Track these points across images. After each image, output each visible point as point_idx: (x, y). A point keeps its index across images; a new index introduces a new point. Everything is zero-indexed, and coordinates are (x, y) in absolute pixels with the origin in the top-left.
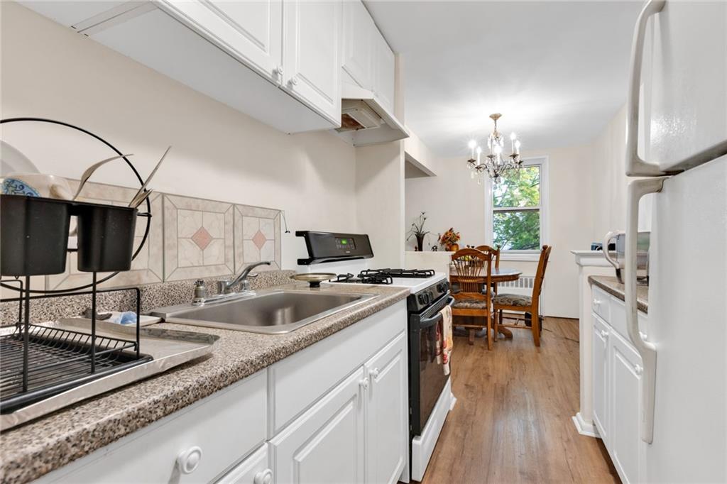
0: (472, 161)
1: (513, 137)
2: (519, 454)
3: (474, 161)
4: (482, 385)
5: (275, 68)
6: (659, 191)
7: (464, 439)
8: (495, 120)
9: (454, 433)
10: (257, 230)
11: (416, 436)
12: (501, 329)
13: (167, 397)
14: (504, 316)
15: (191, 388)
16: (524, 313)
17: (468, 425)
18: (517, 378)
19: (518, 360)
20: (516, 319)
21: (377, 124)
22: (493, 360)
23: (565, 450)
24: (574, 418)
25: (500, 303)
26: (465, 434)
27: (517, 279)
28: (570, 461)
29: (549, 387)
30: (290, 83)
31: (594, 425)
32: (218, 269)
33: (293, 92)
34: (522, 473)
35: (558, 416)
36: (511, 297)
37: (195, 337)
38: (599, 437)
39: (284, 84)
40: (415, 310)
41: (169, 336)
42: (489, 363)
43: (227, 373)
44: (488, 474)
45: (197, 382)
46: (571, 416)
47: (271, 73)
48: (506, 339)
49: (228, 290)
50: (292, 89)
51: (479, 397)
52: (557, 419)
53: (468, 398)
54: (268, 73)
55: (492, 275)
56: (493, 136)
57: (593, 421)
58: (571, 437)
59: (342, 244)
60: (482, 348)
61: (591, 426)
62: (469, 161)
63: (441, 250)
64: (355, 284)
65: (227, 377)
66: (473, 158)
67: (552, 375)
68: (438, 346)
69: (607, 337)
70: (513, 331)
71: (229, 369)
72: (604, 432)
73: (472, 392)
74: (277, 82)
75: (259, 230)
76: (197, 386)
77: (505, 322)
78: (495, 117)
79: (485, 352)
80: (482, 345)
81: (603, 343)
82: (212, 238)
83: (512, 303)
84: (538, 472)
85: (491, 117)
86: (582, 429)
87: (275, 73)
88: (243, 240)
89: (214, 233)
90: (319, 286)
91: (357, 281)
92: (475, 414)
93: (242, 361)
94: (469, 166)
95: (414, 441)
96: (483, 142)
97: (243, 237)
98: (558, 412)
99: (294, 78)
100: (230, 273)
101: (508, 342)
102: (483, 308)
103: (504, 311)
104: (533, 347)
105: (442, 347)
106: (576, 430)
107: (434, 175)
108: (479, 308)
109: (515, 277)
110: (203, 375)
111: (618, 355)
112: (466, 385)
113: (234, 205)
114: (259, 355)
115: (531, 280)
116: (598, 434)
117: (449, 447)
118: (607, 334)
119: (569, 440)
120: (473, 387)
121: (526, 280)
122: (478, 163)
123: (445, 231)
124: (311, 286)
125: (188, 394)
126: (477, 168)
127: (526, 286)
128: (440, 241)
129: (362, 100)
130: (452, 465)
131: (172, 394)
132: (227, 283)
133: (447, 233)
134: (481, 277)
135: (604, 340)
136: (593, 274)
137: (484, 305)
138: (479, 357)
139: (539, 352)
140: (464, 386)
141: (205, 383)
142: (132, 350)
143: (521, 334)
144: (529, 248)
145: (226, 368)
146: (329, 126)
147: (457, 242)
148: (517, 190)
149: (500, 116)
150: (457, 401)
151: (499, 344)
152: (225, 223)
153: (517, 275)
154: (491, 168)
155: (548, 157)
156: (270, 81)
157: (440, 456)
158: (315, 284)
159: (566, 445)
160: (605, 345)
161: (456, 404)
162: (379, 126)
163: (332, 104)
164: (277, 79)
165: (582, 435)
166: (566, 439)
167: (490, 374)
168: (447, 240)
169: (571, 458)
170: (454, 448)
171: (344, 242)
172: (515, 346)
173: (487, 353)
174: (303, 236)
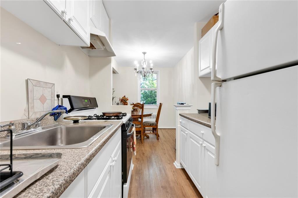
0: (136, 69)
1: (151, 62)
2: (159, 180)
3: (137, 69)
4: (142, 157)
5: (63, 10)
6: (220, 86)
7: (139, 180)
8: (144, 54)
9: (135, 179)
10: (42, 94)
11: (124, 183)
12: (146, 135)
13: (53, 193)
14: (146, 130)
15: (63, 184)
16: (152, 128)
17: (140, 174)
18: (154, 152)
19: (153, 146)
20: (150, 131)
21: (103, 48)
22: (144, 147)
23: (174, 175)
24: (174, 163)
25: (145, 125)
26: (140, 178)
27: (151, 115)
28: (176, 178)
29: (164, 154)
30: (70, 20)
31: (181, 164)
33: (70, 24)
34: (162, 187)
35: (169, 164)
36: (149, 122)
37: (40, 156)
38: (183, 168)
39: (67, 20)
40: (125, 130)
41: (16, 158)
42: (143, 149)
43: (75, 172)
44: (151, 191)
45: (64, 180)
46: (173, 163)
47: (61, 12)
48: (147, 139)
49: (29, 127)
50: (70, 23)
51: (142, 162)
52: (169, 165)
53: (138, 164)
54: (59, 12)
55: (143, 114)
56: (144, 60)
57: (180, 163)
58: (174, 170)
59: (85, 102)
60: (139, 143)
61: (180, 165)
62: (135, 69)
63: (120, 105)
64: (94, 120)
65: (75, 174)
66: (136, 68)
67: (165, 150)
68: (131, 144)
69: (187, 134)
70: (149, 135)
71: (76, 170)
72: (185, 166)
73: (139, 161)
74: (64, 18)
76: (65, 183)
77: (146, 132)
78: (144, 53)
79: (141, 144)
80: (139, 142)
81: (185, 136)
83: (149, 125)
84: (167, 185)
85: (143, 53)
86: (177, 167)
87: (63, 12)
90: (78, 123)
91: (95, 119)
92: (142, 169)
93: (79, 164)
94: (134, 71)
95: (124, 186)
96: (140, 63)
97: (33, 98)
98: (169, 162)
99: (72, 18)
101: (148, 140)
102: (140, 127)
103: (146, 128)
104: (156, 140)
105: (133, 144)
106: (175, 167)
107: (118, 73)
108: (138, 128)
109: (150, 115)
110: (66, 176)
111: (191, 139)
112: (136, 158)
114: (85, 159)
115: (155, 116)
116: (183, 167)
117: (135, 184)
118: (187, 133)
119: (174, 171)
120: (139, 159)
121: (154, 116)
122: (138, 70)
123: (122, 97)
124: (74, 123)
125: (61, 188)
126: (137, 72)
127: (154, 118)
128: (120, 101)
129: (97, 36)
130: (137, 192)
131: (55, 190)
132: (29, 124)
133: (123, 98)
134: (139, 115)
135: (186, 135)
136: (181, 113)
137: (140, 126)
138: (139, 147)
139: (159, 142)
140: (135, 159)
141: (67, 180)
142: (7, 170)
143: (152, 136)
144: (151, 104)
145: (74, 169)
146: (85, 45)
147: (127, 101)
148: (148, 82)
149: (146, 53)
150: (134, 166)
151: (145, 141)
153: (151, 114)
154: (143, 73)
155: (159, 71)
156: (59, 16)
157: (132, 189)
158: (76, 122)
159: (173, 173)
160: (186, 136)
161: (134, 167)
162: (103, 49)
163: (86, 35)
164: (63, 16)
165: (177, 169)
166: (173, 171)
167: (144, 153)
168: (123, 101)
169: (176, 177)
170: (137, 185)
171: (86, 101)
172: (151, 141)
173: (141, 145)
174: (67, 98)
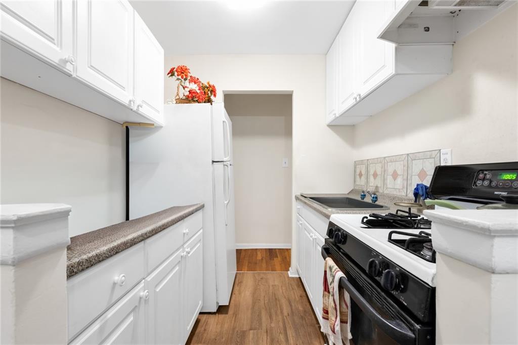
10: (421, 168)
32: (400, 191)
75: (423, 169)
82: (398, 175)
88: (412, 175)
89: (399, 172)
100: (404, 195)
113: (408, 155)
152: (404, 166)
171: (507, 177)
